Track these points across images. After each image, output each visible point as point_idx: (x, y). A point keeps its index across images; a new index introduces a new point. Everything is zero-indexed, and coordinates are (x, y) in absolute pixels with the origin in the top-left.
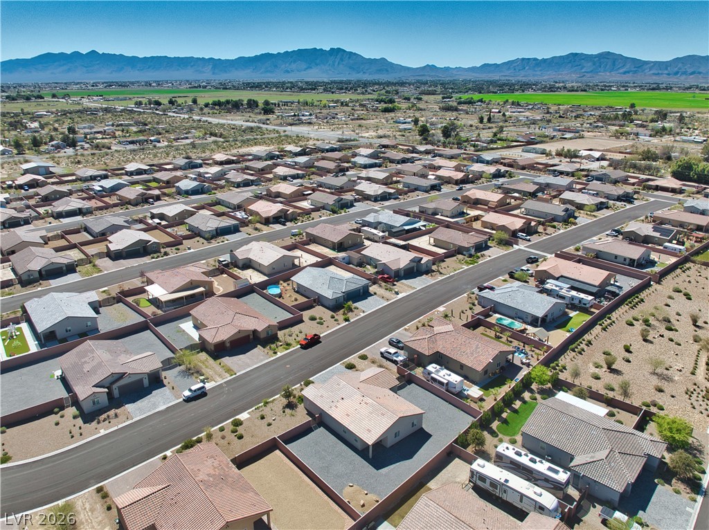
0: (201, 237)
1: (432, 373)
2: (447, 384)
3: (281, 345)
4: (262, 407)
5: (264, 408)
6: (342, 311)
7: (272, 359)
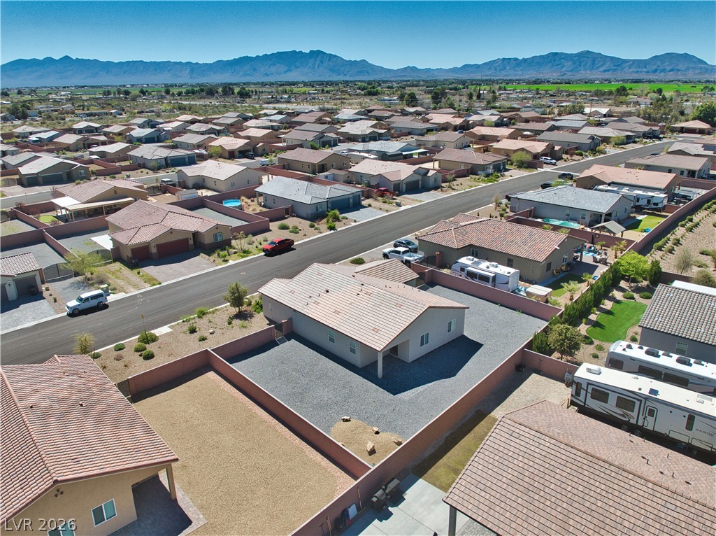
0: (146, 168)
1: (468, 266)
2: (494, 278)
3: (235, 253)
4: (194, 318)
5: (197, 320)
6: (325, 220)
7: (220, 267)
